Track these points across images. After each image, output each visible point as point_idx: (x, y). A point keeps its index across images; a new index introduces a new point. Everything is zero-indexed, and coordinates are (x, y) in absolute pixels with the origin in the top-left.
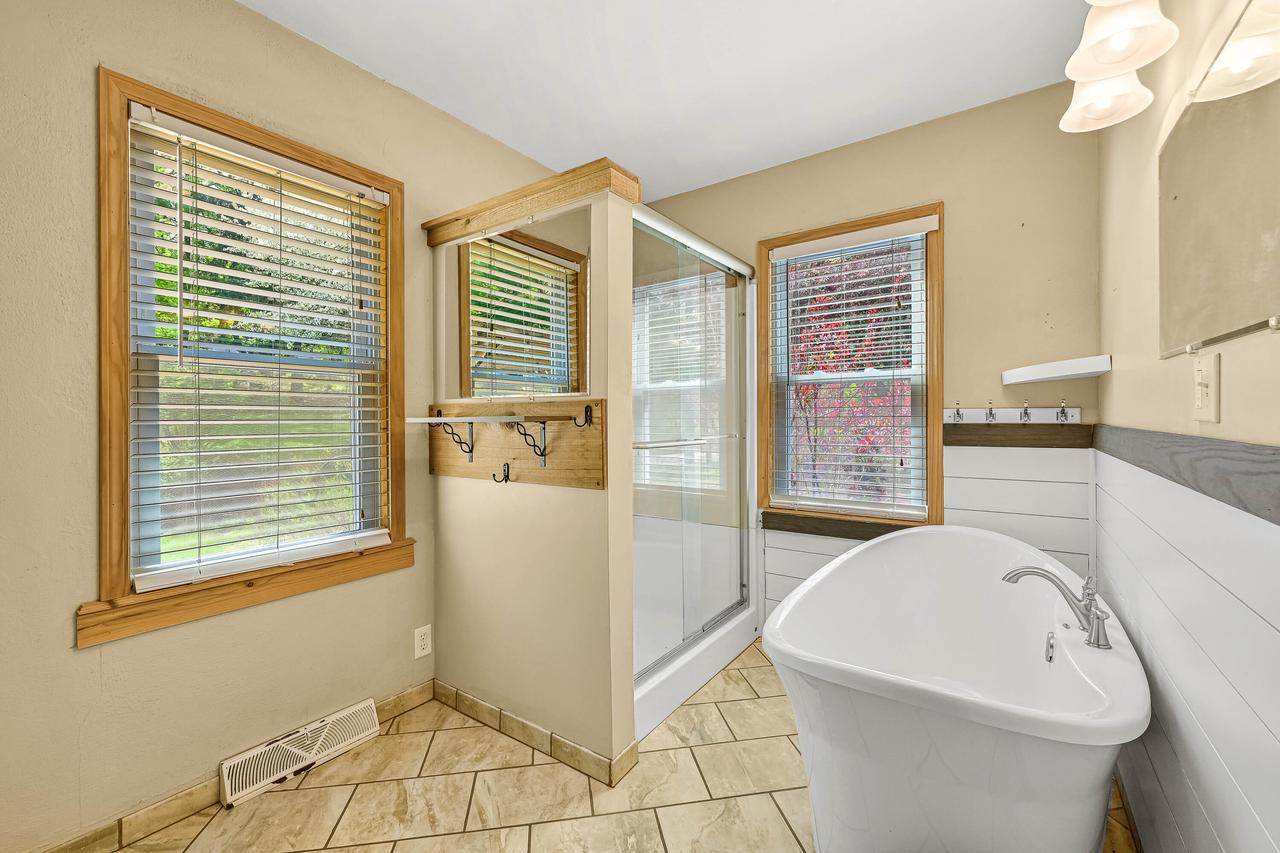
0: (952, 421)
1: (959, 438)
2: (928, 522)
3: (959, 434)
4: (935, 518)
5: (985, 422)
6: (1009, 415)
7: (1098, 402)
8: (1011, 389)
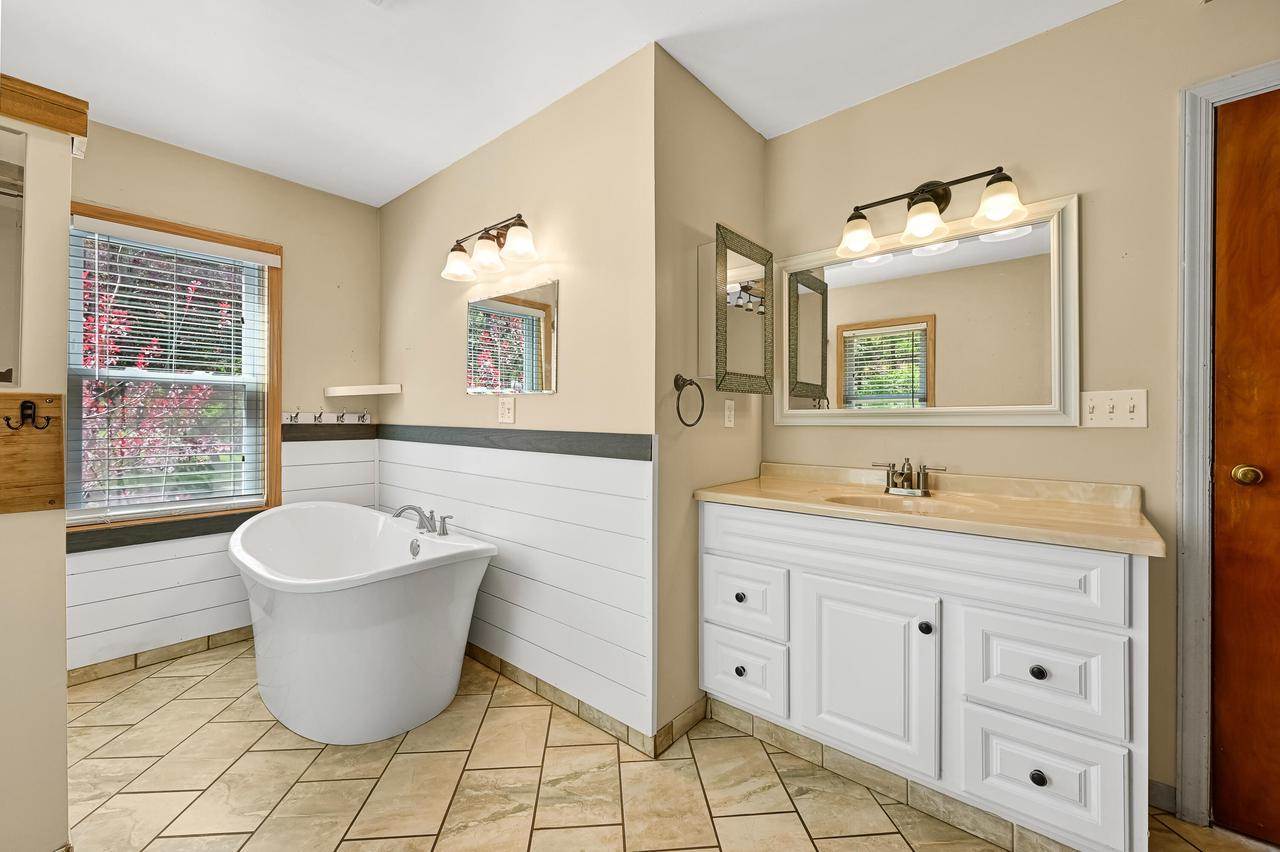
0: (288, 422)
1: (295, 434)
2: (268, 505)
3: (295, 432)
4: (274, 500)
5: (313, 422)
6: (330, 418)
7: (379, 411)
8: (332, 401)
